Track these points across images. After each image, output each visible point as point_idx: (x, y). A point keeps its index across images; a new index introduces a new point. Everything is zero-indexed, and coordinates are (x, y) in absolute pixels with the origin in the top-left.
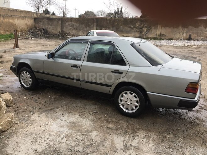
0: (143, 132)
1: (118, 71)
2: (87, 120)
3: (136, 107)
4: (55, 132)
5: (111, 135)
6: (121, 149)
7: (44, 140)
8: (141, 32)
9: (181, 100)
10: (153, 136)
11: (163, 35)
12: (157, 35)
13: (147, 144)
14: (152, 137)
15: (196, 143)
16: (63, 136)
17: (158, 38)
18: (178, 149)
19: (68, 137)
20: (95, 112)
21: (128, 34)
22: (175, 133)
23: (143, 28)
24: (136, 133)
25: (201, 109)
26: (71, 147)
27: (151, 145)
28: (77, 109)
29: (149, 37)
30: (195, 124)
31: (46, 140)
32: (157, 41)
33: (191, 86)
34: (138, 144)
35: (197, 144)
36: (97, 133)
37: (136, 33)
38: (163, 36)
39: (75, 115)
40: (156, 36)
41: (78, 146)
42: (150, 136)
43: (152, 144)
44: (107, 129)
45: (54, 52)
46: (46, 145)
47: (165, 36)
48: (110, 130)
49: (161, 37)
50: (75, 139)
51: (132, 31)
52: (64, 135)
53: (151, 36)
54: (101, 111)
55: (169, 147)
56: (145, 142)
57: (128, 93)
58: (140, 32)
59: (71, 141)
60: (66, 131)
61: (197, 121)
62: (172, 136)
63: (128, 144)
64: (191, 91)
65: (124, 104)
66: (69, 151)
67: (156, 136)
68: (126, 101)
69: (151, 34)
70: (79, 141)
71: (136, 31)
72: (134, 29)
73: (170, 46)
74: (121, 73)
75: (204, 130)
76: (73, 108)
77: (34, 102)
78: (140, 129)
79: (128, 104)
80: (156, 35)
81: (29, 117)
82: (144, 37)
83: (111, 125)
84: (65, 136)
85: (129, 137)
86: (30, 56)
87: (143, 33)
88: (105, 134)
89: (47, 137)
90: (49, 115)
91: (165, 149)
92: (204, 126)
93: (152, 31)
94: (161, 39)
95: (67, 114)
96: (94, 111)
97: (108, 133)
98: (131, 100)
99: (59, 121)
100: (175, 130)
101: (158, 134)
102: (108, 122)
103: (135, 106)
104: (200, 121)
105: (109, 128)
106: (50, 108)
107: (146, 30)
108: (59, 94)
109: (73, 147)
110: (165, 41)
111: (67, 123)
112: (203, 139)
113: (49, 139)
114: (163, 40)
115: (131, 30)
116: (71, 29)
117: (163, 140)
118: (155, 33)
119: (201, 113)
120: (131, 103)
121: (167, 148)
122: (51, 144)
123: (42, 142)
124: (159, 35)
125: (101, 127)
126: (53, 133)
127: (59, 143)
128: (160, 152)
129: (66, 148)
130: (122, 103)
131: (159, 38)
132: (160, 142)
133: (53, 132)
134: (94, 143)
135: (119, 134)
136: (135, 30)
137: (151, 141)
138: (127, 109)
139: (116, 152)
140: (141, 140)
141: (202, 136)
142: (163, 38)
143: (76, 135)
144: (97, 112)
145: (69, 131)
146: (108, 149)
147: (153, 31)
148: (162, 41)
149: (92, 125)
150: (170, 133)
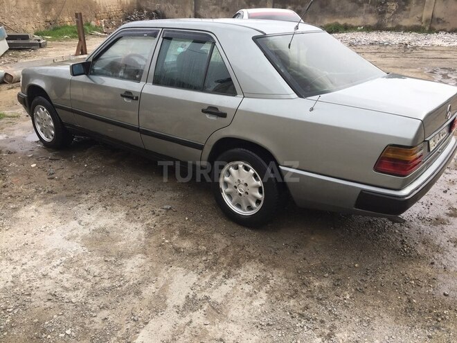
0: (255, 266)
1: (216, 108)
2: (139, 225)
3: (258, 201)
4: (50, 249)
5: (174, 268)
6: (174, 306)
7: (12, 267)
8: (382, 14)
9: (363, 192)
10: (277, 278)
11: (438, 19)
12: (423, 20)
13: (249, 299)
14: (271, 281)
15: (383, 309)
16: (58, 263)
17: (424, 28)
18: (322, 322)
19: (70, 264)
20: (167, 209)
21: (349, 20)
22: (340, 276)
23: (388, 4)
24: (238, 267)
25: (451, 215)
26: (61, 289)
27: (256, 303)
28: (131, 199)
29: (401, 26)
30: (410, 256)
31: (18, 267)
32: (422, 36)
33: (390, 155)
34: (226, 296)
35: (386, 312)
36: (143, 260)
37: (370, 15)
38: (438, 23)
39: (118, 211)
40: (418, 24)
41: (78, 289)
42: (268, 279)
43: (261, 300)
44: (171, 252)
45: (91, 60)
46: (11, 279)
47: (444, 22)
48: (176, 256)
49: (433, 25)
50: (81, 270)
51: (359, 10)
52: (64, 258)
53: (406, 22)
54: (183, 206)
55: (301, 312)
56: (247, 293)
57: (241, 166)
58: (380, 13)
59: (71, 276)
60: (76, 248)
61: (421, 249)
62: (326, 283)
63: (199, 296)
64: (391, 170)
65: (231, 193)
66: (50, 300)
67: (284, 280)
68: (236, 187)
69: (408, 18)
70: (89, 277)
71: (371, 12)
72: (365, 5)
73: (451, 47)
74: (224, 115)
75: (427, 274)
76: (124, 195)
77: (46, 177)
78: (253, 258)
79: (240, 194)
80: (421, 19)
81: (15, 209)
82: (390, 26)
83: (187, 244)
84: (65, 262)
85: (213, 278)
86: (47, 70)
87: (387, 15)
88: (159, 266)
89: (24, 260)
90: (61, 208)
91: (288, 318)
92: (432, 263)
93: (410, 10)
94: (431, 31)
95: (101, 209)
96: (165, 207)
97: (168, 263)
98: (246, 185)
99: (74, 223)
100: (344, 267)
101: (291, 275)
102: (184, 234)
103: (255, 200)
104: (429, 249)
105: (177, 250)
106: (72, 192)
107: (394, 8)
108: (112, 161)
109: (67, 290)
110: (442, 34)
111: (87, 231)
112: (409, 301)
113: (24, 267)
114: (437, 32)
115: (357, 10)
116: (214, 9)
117: (296, 291)
118: (419, 16)
119: (445, 226)
120: (247, 193)
121: (294, 315)
122: (23, 278)
123: (8, 271)
124: (427, 21)
125: (160, 246)
126: (42, 253)
127: (41, 279)
128: (268, 325)
129: (48, 292)
130: (228, 190)
131: (427, 29)
132: (285, 299)
133: (43, 251)
134: (120, 286)
135: (195, 267)
136: (368, 8)
137: (262, 294)
138: (239, 206)
139: (159, 314)
140: (239, 288)
141: (412, 291)
142: (437, 27)
143: (91, 262)
144: (170, 208)
145: (81, 251)
146: (146, 302)
147: (412, 11)
148: (434, 36)
149: (143, 239)
150: (327, 275)
